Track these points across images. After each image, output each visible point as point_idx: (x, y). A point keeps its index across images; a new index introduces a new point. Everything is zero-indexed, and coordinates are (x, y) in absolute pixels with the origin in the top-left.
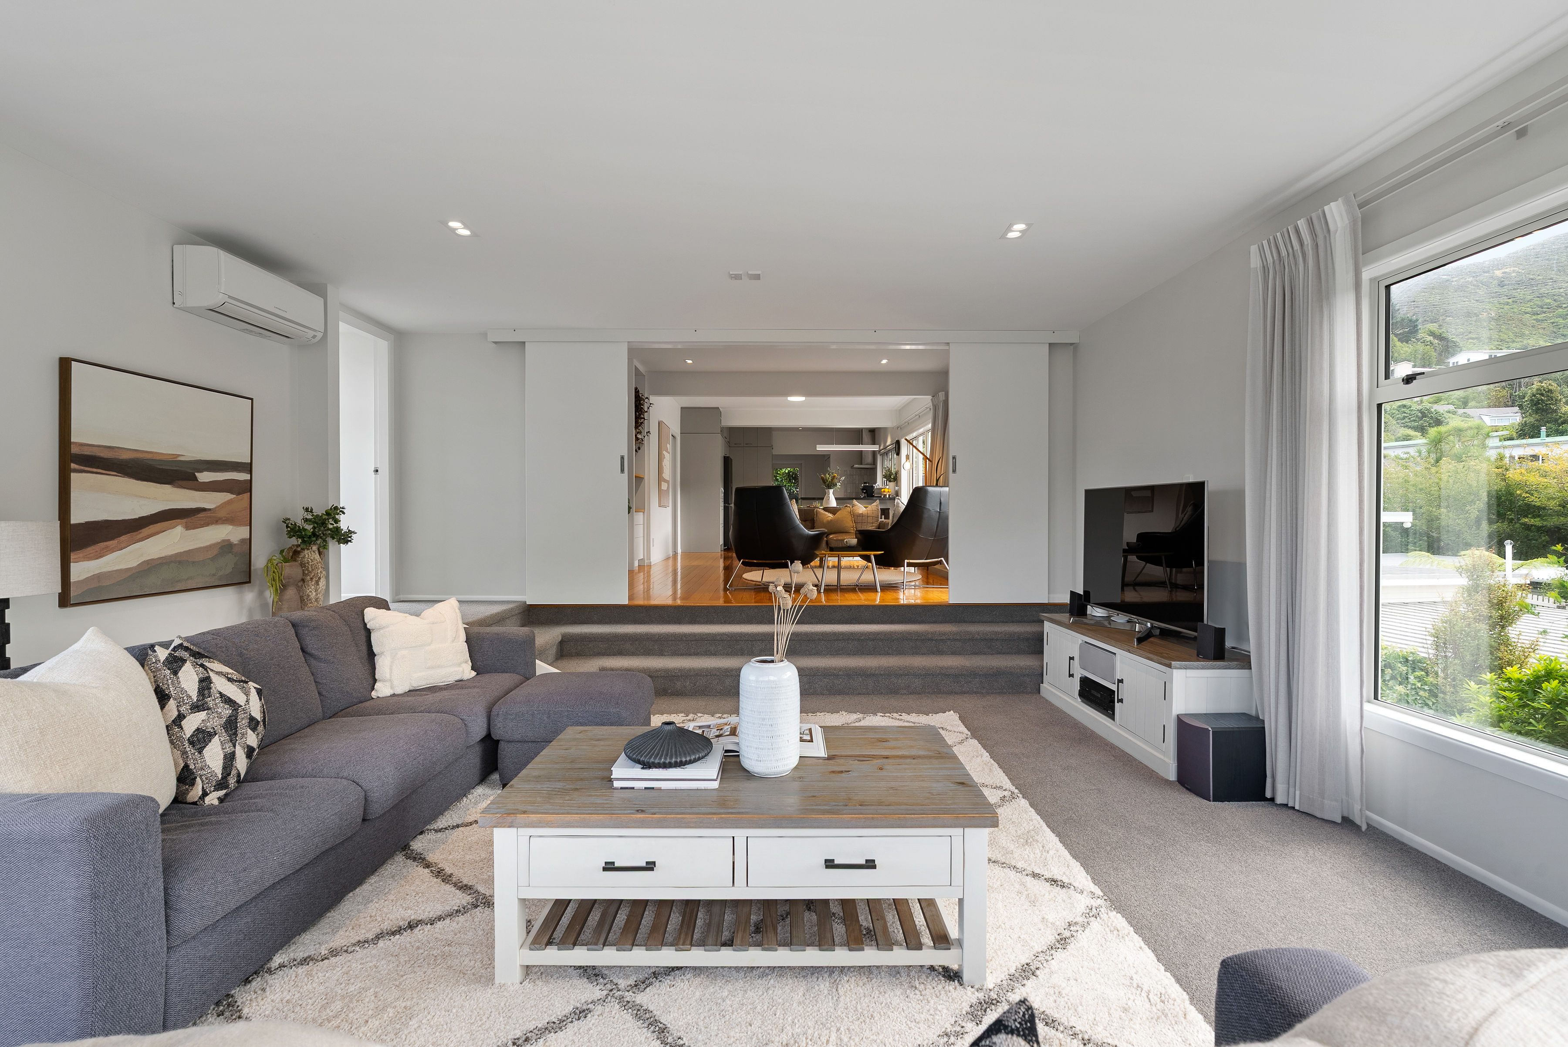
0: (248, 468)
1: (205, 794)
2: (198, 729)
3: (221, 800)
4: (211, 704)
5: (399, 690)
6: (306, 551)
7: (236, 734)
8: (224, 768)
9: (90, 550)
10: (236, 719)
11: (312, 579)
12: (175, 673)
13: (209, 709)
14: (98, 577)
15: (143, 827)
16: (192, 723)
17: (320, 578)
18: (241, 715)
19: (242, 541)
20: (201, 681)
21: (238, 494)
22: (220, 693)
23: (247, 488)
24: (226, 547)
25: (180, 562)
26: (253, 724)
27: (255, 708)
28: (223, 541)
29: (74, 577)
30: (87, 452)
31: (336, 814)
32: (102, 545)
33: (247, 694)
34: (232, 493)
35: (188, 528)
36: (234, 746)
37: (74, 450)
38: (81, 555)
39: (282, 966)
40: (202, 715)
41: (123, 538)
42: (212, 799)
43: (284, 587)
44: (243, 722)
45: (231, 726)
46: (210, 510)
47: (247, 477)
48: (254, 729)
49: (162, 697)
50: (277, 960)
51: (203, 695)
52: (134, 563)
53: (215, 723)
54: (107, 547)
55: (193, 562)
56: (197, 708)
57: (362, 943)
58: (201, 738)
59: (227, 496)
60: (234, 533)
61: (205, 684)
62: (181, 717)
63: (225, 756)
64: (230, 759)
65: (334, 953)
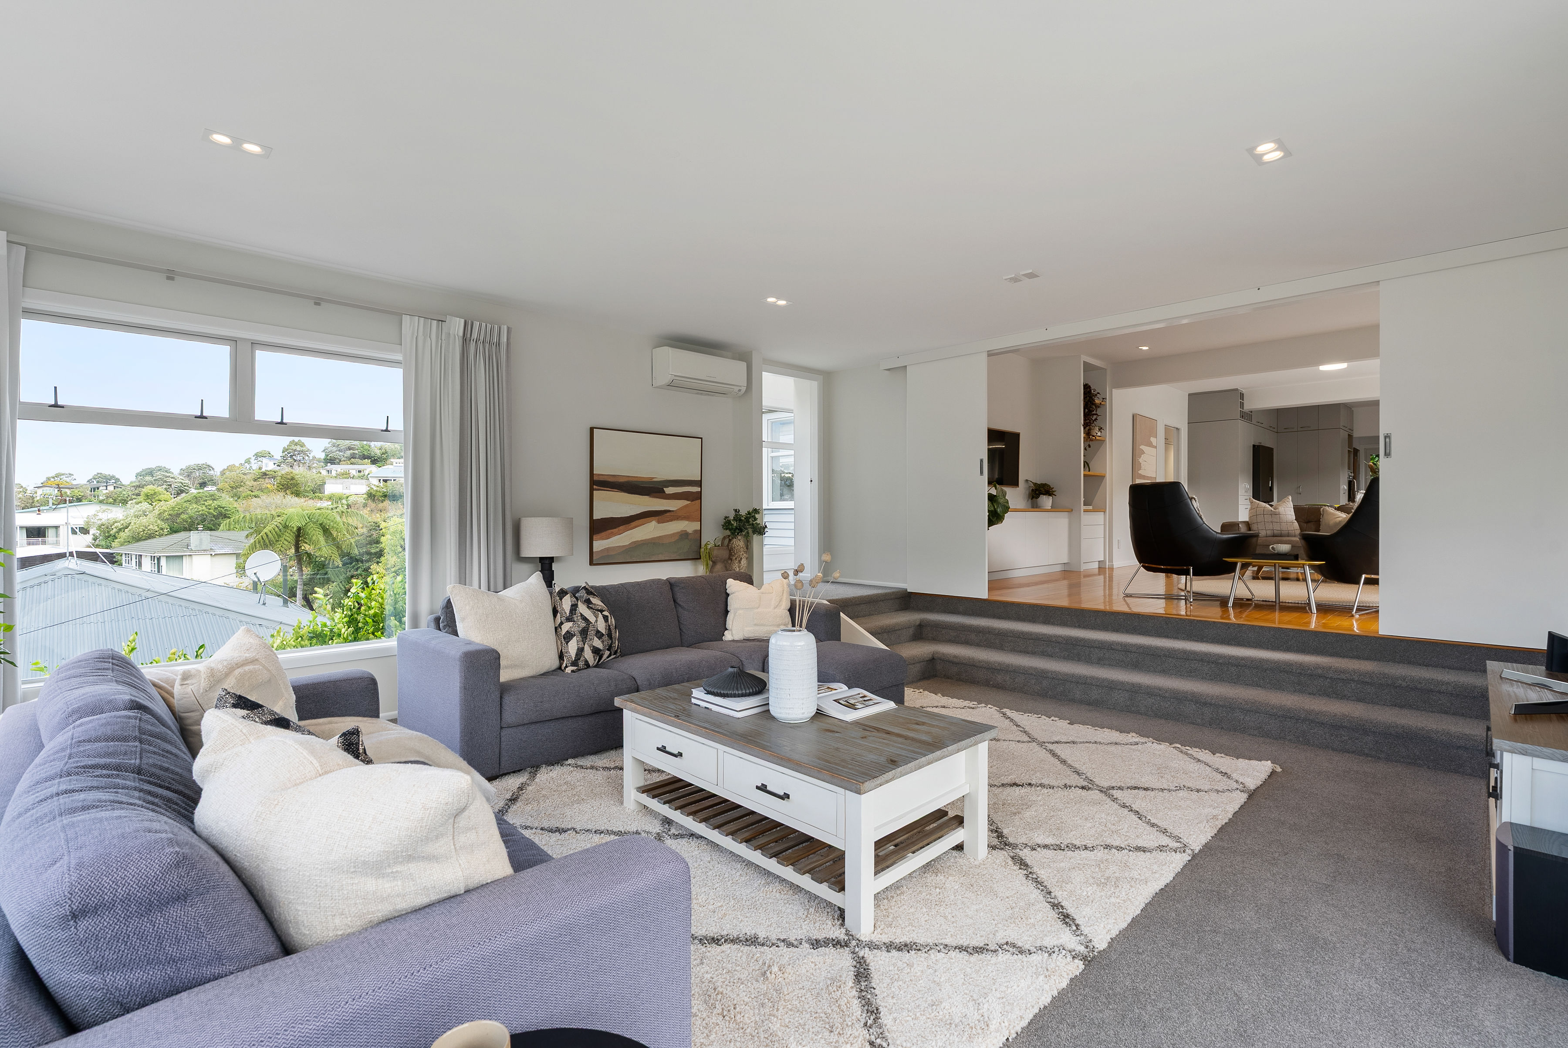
0: (699, 483)
1: (566, 667)
2: (567, 631)
3: (573, 671)
4: (575, 619)
5: (736, 638)
6: (734, 540)
7: (586, 638)
8: (577, 655)
9: (603, 534)
10: (588, 629)
11: (736, 559)
12: (561, 599)
13: (574, 621)
14: (607, 549)
15: (488, 663)
16: (566, 627)
17: (741, 559)
18: (591, 628)
19: (695, 531)
20: (572, 605)
21: (692, 501)
22: (581, 614)
23: (698, 496)
24: (684, 535)
25: (654, 543)
26: (599, 635)
27: (601, 626)
28: (682, 531)
29: (595, 550)
30: (601, 479)
31: (609, 691)
32: (610, 531)
33: (597, 617)
34: (688, 500)
35: (659, 522)
36: (584, 644)
37: (595, 478)
38: (599, 537)
39: (569, 765)
40: (570, 624)
41: (621, 528)
42: (569, 670)
43: (714, 563)
44: (591, 632)
45: (584, 633)
46: (673, 511)
47: (698, 489)
48: (599, 638)
49: (555, 612)
50: (570, 761)
51: (572, 613)
52: (627, 543)
53: (576, 630)
54: (612, 533)
55: (663, 544)
56: (569, 619)
57: (604, 768)
58: (568, 636)
59: (686, 502)
60: (690, 526)
61: (574, 607)
62: (562, 623)
63: (578, 649)
64: (580, 651)
65: (592, 768)
